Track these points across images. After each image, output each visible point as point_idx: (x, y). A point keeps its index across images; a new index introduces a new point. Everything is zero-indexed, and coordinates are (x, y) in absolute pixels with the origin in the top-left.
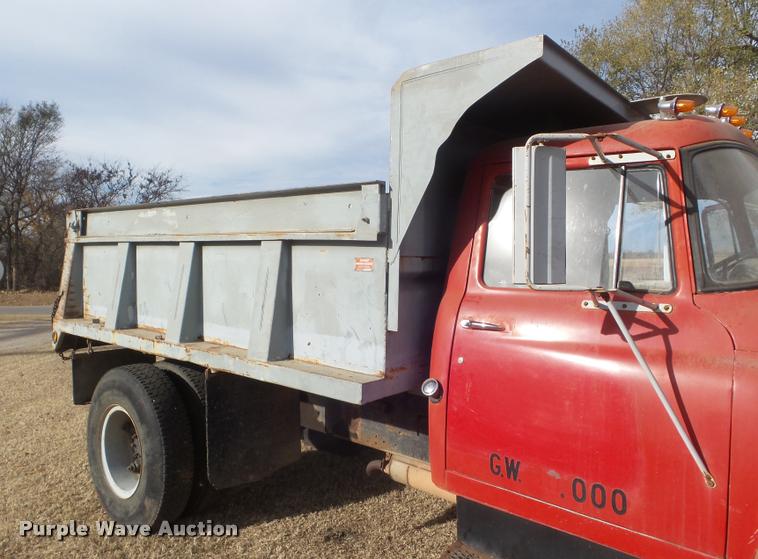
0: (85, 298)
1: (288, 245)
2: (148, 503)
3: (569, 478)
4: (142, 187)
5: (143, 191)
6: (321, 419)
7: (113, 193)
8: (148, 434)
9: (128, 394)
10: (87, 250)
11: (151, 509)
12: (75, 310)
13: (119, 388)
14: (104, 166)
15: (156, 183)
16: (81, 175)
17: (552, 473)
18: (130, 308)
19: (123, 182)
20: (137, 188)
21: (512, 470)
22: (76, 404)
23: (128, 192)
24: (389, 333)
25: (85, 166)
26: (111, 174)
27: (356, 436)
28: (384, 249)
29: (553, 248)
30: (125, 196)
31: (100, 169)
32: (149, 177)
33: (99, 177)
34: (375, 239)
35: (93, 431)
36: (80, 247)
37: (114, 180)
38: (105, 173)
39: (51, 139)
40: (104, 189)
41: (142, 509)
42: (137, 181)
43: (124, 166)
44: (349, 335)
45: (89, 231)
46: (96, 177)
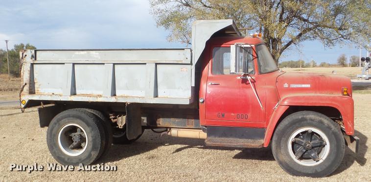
0: (36, 86)
1: (156, 64)
3: (236, 114)
6: (145, 121)
10: (36, 66)
11: (94, 155)
12: (32, 90)
17: (232, 114)
21: (223, 115)
27: (159, 124)
28: (190, 66)
36: (32, 65)
44: (179, 88)
45: (38, 58)
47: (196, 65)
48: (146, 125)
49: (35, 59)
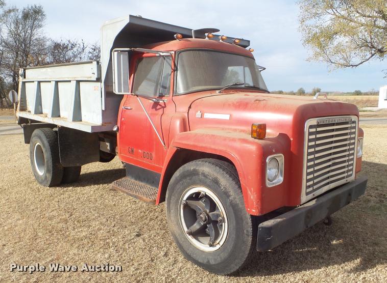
0: (27, 104)
1: (78, 82)
2: (48, 175)
3: (142, 152)
4: (90, 53)
5: (90, 55)
6: (108, 148)
7: (75, 56)
8: (46, 151)
9: (40, 138)
10: (27, 84)
12: (24, 108)
13: (37, 136)
14: (69, 41)
15: (97, 51)
16: (57, 46)
17: (140, 151)
18: (40, 107)
19: (79, 50)
20: (87, 54)
21: (132, 151)
22: (26, 143)
23: (82, 56)
24: (102, 111)
25: (59, 42)
26: (73, 46)
28: (100, 83)
29: (124, 82)
30: (81, 58)
31: (66, 43)
32: (93, 47)
33: (66, 47)
34: (95, 80)
35: (32, 153)
36: (24, 83)
37: (75, 49)
38: (70, 45)
39: (40, 26)
40: (70, 53)
41: (46, 177)
42: (87, 50)
43: (80, 42)
45: (26, 77)
46: (65, 48)
47: (104, 83)
48: (109, 152)
49: (25, 78)
